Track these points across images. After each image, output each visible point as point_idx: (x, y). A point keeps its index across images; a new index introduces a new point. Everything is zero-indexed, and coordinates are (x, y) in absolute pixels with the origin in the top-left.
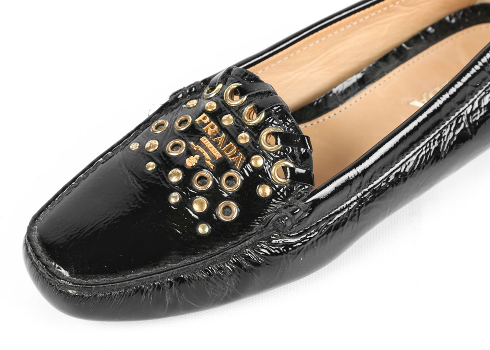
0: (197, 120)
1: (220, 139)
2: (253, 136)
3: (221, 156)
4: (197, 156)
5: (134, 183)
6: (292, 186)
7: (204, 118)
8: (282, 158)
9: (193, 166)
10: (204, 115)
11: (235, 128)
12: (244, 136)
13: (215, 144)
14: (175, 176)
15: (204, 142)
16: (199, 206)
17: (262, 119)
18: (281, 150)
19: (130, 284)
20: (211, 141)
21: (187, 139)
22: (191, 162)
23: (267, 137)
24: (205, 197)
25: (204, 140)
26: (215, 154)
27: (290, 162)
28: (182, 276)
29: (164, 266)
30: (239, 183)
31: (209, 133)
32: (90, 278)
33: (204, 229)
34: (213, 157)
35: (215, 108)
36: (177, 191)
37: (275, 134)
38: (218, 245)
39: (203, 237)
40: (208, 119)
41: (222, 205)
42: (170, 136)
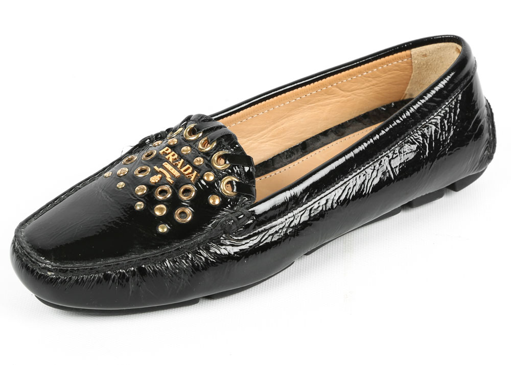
0: (161, 152)
1: (179, 163)
2: (207, 159)
3: (179, 174)
4: (160, 176)
5: (106, 197)
6: (238, 197)
7: (167, 150)
8: (230, 174)
9: (156, 183)
10: (167, 148)
11: (192, 155)
12: (198, 160)
13: (175, 166)
14: (141, 190)
15: (165, 166)
16: (160, 211)
17: (214, 146)
18: (229, 168)
19: (100, 269)
20: (172, 165)
21: (152, 165)
22: (155, 179)
23: (217, 159)
24: (164, 205)
25: (166, 165)
26: (174, 174)
27: (236, 178)
28: (143, 266)
29: (129, 257)
30: (193, 194)
31: (171, 160)
32: (67, 263)
33: (163, 229)
34: (173, 176)
35: (175, 143)
36: (142, 201)
37: (225, 157)
38: (175, 242)
39: (162, 234)
40: (170, 150)
41: (179, 211)
42: (138, 165)
